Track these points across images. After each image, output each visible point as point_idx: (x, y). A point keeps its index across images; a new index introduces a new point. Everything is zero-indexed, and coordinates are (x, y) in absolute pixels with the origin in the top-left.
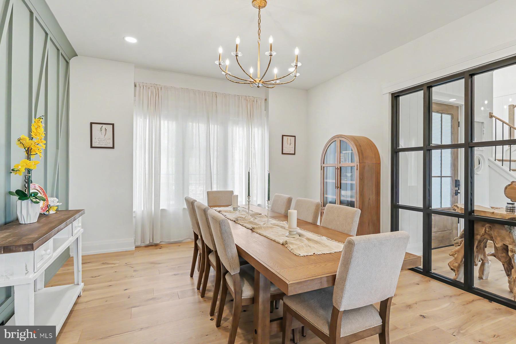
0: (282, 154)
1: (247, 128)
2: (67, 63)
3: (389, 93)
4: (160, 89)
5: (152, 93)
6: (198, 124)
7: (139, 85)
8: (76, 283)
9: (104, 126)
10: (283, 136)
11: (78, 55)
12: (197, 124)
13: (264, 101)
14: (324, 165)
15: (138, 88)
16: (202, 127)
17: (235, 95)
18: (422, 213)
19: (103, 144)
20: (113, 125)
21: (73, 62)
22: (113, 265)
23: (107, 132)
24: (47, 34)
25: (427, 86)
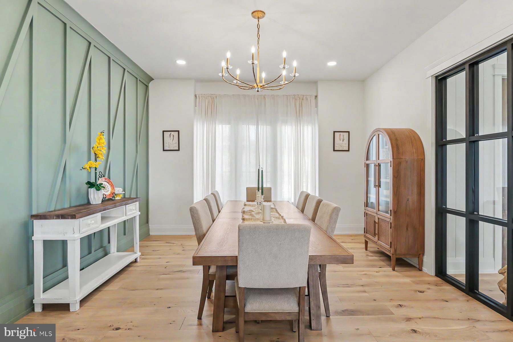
0: (334, 151)
1: (295, 126)
2: (147, 87)
3: (432, 76)
4: (215, 98)
5: (208, 102)
6: (249, 126)
7: (199, 96)
8: (135, 252)
9: (172, 133)
10: (334, 132)
11: (154, 79)
12: (247, 126)
13: (314, 98)
14: (368, 162)
15: (198, 99)
16: (253, 128)
17: (283, 95)
18: (465, 218)
19: (172, 147)
20: (178, 131)
21: (151, 85)
22: (172, 244)
23: (174, 138)
24: (124, 69)
25: (469, 63)
